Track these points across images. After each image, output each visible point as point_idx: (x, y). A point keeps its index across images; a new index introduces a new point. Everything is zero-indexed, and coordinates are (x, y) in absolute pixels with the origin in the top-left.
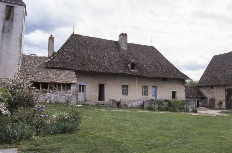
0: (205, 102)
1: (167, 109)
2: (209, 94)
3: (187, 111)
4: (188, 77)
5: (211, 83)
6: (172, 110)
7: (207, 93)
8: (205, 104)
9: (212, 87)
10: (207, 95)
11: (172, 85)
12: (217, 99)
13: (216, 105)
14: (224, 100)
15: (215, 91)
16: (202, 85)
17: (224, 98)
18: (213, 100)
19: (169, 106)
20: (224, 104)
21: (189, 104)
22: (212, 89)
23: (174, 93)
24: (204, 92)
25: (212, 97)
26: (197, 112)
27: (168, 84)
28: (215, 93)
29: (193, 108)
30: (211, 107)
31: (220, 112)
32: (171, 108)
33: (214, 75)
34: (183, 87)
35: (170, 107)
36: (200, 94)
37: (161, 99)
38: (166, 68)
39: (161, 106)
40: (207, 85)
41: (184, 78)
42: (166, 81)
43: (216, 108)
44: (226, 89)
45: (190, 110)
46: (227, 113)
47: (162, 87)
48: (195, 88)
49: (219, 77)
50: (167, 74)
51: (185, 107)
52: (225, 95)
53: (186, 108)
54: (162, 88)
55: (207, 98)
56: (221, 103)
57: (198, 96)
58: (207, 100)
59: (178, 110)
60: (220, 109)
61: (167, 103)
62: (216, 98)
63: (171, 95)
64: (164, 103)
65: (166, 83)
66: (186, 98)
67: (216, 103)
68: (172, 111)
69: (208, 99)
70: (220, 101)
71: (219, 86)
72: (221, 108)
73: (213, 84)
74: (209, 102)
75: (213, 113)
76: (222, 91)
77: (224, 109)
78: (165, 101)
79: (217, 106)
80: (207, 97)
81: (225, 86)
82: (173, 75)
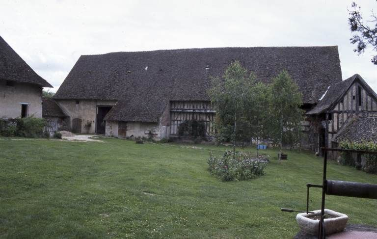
0: (65, 124)
1: (17, 135)
2: (72, 112)
3: (47, 136)
4: (47, 83)
5: (76, 96)
6: (26, 135)
7: (69, 110)
8: (67, 127)
9: (78, 101)
10: (70, 112)
11: (22, 94)
12: (84, 120)
13: (82, 128)
14: (94, 121)
15: (82, 107)
16: (63, 97)
17: (94, 119)
18: (78, 121)
19: (20, 129)
20: (94, 126)
21: (49, 126)
22: (77, 105)
23: (24, 108)
24: (65, 108)
25: (76, 116)
26: (61, 138)
27: (15, 92)
28: (81, 110)
29: (55, 132)
30: (76, 131)
31: (90, 138)
32: (24, 132)
33: (82, 85)
34: (40, 98)
35: (22, 131)
36: (60, 111)
37: (3, 117)
38: (12, 65)
39: (6, 129)
40: (70, 98)
41: (42, 85)
42: (12, 87)
43: (82, 132)
44: (97, 106)
45: (51, 134)
46: (100, 138)
47: (5, 96)
48: (50, 101)
49: (88, 87)
50: (16, 75)
51: (44, 131)
52: (95, 114)
53: (46, 132)
54: (5, 100)
55: (69, 117)
56: (89, 126)
57: (57, 115)
58: (69, 121)
59: (35, 135)
60: (87, 133)
61: (16, 125)
62: (83, 118)
63: (20, 111)
64: (11, 124)
65: (12, 91)
66: (44, 116)
67: (83, 125)
68: (25, 137)
69: (71, 119)
70: (88, 122)
71: (88, 101)
72: (90, 132)
73: (79, 97)
74: (71, 124)
75: (82, 139)
76: (92, 109)
77: (93, 134)
78: (13, 121)
79: (83, 130)
80: (69, 115)
81: (96, 101)
82: (25, 78)
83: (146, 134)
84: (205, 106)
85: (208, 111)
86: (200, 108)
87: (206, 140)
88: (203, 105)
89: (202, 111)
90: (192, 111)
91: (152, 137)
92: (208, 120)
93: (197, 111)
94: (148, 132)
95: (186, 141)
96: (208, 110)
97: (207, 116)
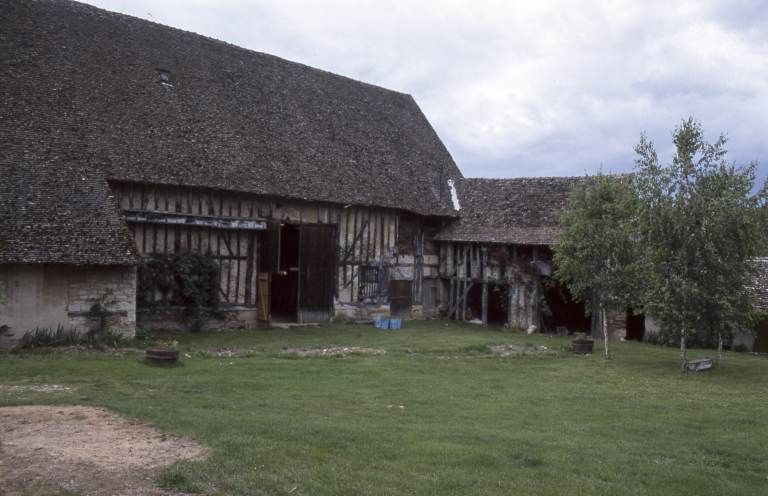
83: (72, 315)
84: (216, 208)
85: (234, 225)
86: (199, 211)
87: (220, 317)
88: (210, 204)
89: (215, 224)
90: (182, 221)
91: (103, 324)
92: (224, 251)
93: (198, 223)
94: (87, 308)
95: (158, 326)
96: (234, 220)
97: (222, 241)
